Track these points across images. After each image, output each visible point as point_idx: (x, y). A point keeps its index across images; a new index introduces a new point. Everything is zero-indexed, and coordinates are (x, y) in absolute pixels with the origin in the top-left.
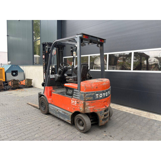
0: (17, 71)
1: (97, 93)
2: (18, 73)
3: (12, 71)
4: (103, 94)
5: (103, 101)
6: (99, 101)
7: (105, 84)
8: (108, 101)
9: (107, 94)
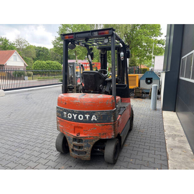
0: (152, 78)
1: (65, 111)
2: (153, 80)
3: (146, 78)
4: (74, 114)
5: (74, 125)
6: (68, 123)
7: (79, 101)
8: (88, 130)
9: (81, 117)
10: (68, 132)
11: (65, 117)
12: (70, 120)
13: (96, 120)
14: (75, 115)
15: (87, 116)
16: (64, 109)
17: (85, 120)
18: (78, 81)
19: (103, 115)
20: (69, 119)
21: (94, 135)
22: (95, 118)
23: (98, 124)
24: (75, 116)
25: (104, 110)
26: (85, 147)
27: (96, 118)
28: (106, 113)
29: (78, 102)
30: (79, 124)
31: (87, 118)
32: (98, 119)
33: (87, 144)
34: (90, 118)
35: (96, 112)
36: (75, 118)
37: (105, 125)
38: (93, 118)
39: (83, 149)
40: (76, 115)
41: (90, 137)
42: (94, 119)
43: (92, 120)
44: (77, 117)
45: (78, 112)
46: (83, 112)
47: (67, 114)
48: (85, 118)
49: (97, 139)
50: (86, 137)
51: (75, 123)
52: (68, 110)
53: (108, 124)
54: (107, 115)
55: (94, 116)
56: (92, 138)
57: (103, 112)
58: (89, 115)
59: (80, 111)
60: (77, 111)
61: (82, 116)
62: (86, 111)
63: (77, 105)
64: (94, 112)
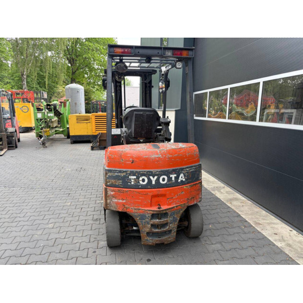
1: (133, 174)
4: (151, 177)
5: (151, 194)
6: (139, 192)
7: (160, 156)
8: (174, 196)
9: (164, 180)
10: (139, 207)
11: (132, 183)
12: (144, 187)
13: (184, 180)
14: (154, 177)
15: (173, 176)
16: (130, 171)
17: (170, 182)
18: (7, 124)
19: (192, 172)
20: (142, 185)
21: (182, 202)
22: (183, 177)
23: (187, 185)
24: (154, 180)
25: (193, 165)
26: (170, 224)
27: (185, 178)
28: (195, 168)
29: (157, 157)
30: (160, 191)
31: (173, 179)
32: (186, 178)
33: (174, 218)
34: (177, 178)
35: (184, 168)
36: (154, 183)
37: (194, 184)
38: (180, 178)
39: (168, 227)
40: (156, 177)
41: (177, 206)
42: (182, 179)
43: (179, 181)
44: (158, 180)
45: (159, 172)
46: (167, 171)
47: (138, 178)
48: (170, 179)
49: (184, 207)
50: (172, 208)
51: (153, 190)
52: (140, 172)
53: (196, 184)
54: (196, 171)
55: (182, 175)
56: (179, 207)
57: (192, 167)
58: (175, 174)
59: (163, 170)
60: (157, 172)
61: (166, 178)
62: (171, 169)
63: (158, 161)
64: (182, 169)
